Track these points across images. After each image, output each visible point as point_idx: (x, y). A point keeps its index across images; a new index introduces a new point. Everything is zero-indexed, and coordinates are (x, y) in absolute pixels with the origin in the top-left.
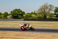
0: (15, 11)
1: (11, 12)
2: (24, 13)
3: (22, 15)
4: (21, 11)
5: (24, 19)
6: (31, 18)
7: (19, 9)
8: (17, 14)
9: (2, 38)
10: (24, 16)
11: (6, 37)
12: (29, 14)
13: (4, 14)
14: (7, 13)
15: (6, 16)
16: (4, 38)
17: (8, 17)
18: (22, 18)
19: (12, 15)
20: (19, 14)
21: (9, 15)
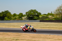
0: (31, 12)
1: (27, 13)
2: (40, 14)
3: (38, 16)
4: (37, 12)
5: (40, 20)
6: (47, 19)
7: (35, 10)
8: (32, 15)
9: (17, 40)
10: (40, 17)
11: (21, 39)
12: (46, 15)
13: (19, 15)
14: (22, 14)
15: (21, 17)
16: (18, 40)
17: (23, 18)
18: (38, 19)
19: (28, 16)
20: (35, 15)
21: (24, 16)
